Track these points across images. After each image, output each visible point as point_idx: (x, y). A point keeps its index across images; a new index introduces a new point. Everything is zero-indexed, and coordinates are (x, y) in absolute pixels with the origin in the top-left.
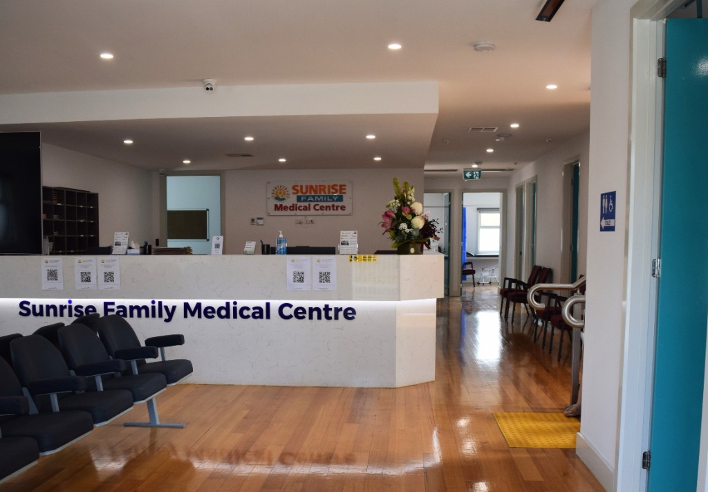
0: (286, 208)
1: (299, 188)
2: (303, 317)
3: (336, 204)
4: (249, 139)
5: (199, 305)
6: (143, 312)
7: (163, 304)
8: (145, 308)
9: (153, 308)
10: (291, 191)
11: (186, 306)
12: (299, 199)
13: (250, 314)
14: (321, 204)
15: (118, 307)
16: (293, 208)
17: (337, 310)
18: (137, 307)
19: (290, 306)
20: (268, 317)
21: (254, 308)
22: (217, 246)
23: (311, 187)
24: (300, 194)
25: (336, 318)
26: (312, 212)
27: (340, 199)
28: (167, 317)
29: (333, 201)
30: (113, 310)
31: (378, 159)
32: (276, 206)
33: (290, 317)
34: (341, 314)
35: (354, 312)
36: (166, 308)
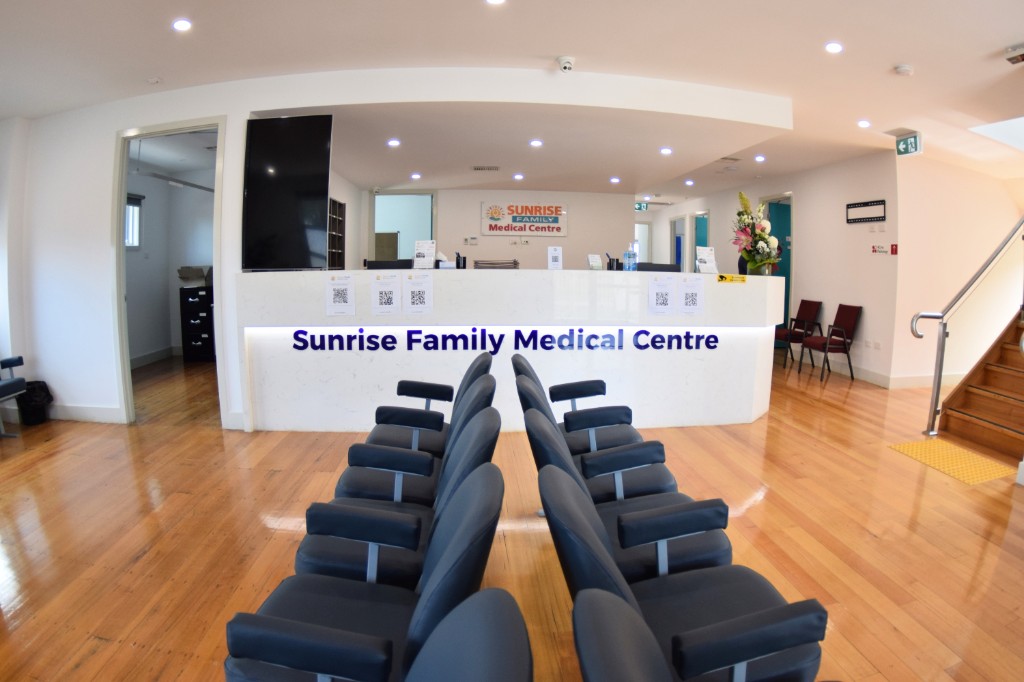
0: (500, 228)
1: (514, 209)
2: (662, 347)
3: (552, 225)
4: (536, 144)
5: (534, 334)
6: (460, 342)
7: (488, 333)
8: (464, 337)
9: (474, 337)
10: (506, 211)
11: (518, 334)
12: (514, 219)
13: (599, 344)
14: (537, 225)
15: (427, 337)
16: (507, 228)
17: (699, 338)
18: (452, 337)
19: (647, 333)
20: (621, 347)
21: (604, 337)
22: (555, 259)
23: (527, 207)
24: (515, 214)
25: (698, 347)
26: (528, 232)
27: (556, 220)
28: (492, 349)
29: (549, 222)
30: (419, 341)
31: (615, 181)
32: (491, 226)
33: (647, 346)
34: (703, 342)
35: (716, 340)
36: (491, 337)
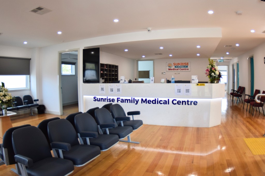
0: (172, 69)
1: (175, 64)
2: (180, 104)
3: (186, 68)
4: (161, 48)
5: (146, 100)
7: (135, 99)
8: (129, 100)
9: (132, 100)
10: (173, 65)
11: (142, 100)
12: (175, 67)
13: (163, 103)
14: (182, 68)
15: (121, 99)
16: (174, 69)
17: (191, 102)
18: (127, 100)
19: (176, 100)
20: (168, 104)
21: (164, 101)
22: (152, 80)
23: (179, 63)
24: (175, 65)
25: (191, 104)
26: (179, 70)
27: (187, 67)
28: (136, 103)
29: (185, 67)
30: (119, 100)
31: (198, 55)
32: (169, 69)
33: (176, 104)
35: (197, 103)
36: (136, 100)
